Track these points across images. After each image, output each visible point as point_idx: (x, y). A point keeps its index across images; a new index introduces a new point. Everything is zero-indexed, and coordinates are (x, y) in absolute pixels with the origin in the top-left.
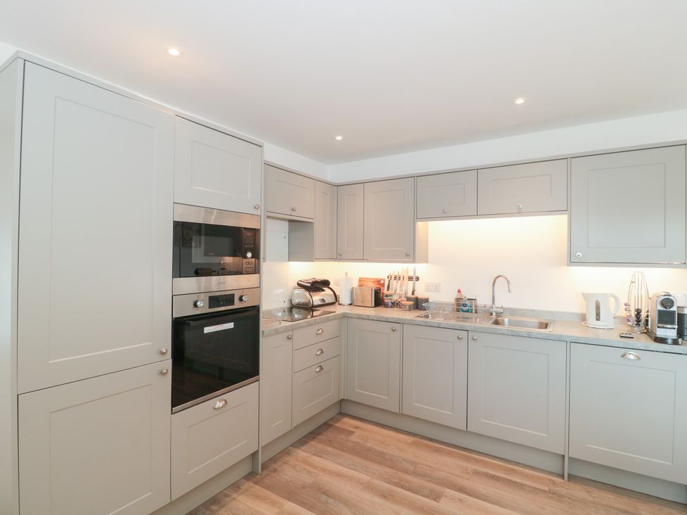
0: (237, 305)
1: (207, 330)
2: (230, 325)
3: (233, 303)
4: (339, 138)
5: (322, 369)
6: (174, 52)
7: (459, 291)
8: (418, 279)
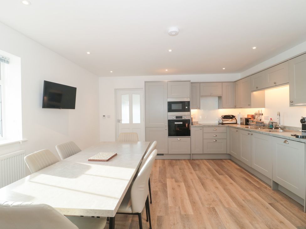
0: (183, 119)
1: (175, 123)
2: (182, 123)
3: (182, 118)
4: (224, 69)
5: (216, 141)
6: (167, 70)
7: (271, 119)
8: (262, 114)
